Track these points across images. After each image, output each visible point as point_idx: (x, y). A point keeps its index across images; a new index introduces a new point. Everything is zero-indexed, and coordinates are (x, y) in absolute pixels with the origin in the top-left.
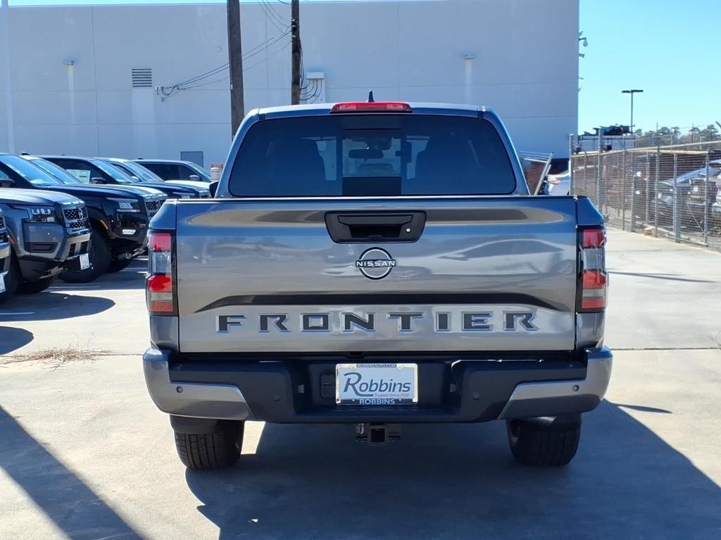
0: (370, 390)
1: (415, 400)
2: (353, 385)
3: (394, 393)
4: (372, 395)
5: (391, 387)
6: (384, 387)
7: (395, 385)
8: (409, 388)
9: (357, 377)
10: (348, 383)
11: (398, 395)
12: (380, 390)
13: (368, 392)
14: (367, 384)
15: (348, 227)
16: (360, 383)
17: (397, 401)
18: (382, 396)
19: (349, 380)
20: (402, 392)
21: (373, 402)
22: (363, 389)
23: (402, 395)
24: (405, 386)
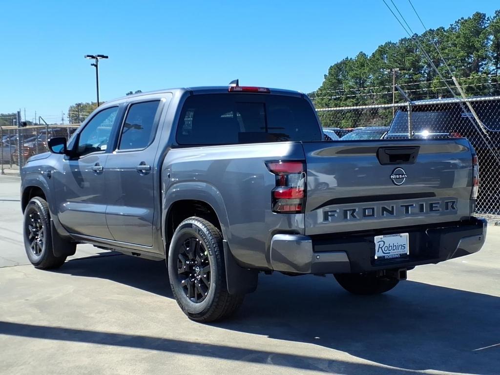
0: (389, 250)
1: (408, 254)
2: (381, 248)
4: (390, 253)
5: (397, 247)
6: (394, 248)
7: (399, 246)
8: (405, 247)
9: (383, 242)
10: (379, 247)
11: (400, 251)
12: (393, 250)
13: (388, 252)
14: (387, 247)
15: (388, 156)
16: (384, 247)
17: (400, 255)
18: (394, 253)
19: (380, 245)
21: (390, 257)
22: (386, 250)
23: (402, 251)
24: (403, 246)
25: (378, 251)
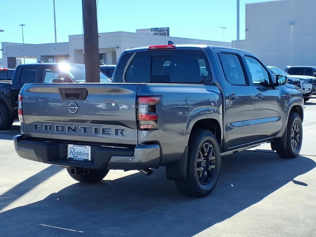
1: (90, 160)
3: (84, 157)
5: (83, 154)
6: (81, 154)
7: (84, 154)
9: (73, 149)
10: (71, 152)
11: (85, 157)
12: (80, 155)
13: (76, 156)
14: (76, 152)
16: (74, 152)
17: (84, 159)
18: (80, 157)
19: (71, 150)
20: (86, 157)
21: (77, 159)
22: (75, 154)
23: (87, 157)
24: (87, 154)
25: (70, 154)
